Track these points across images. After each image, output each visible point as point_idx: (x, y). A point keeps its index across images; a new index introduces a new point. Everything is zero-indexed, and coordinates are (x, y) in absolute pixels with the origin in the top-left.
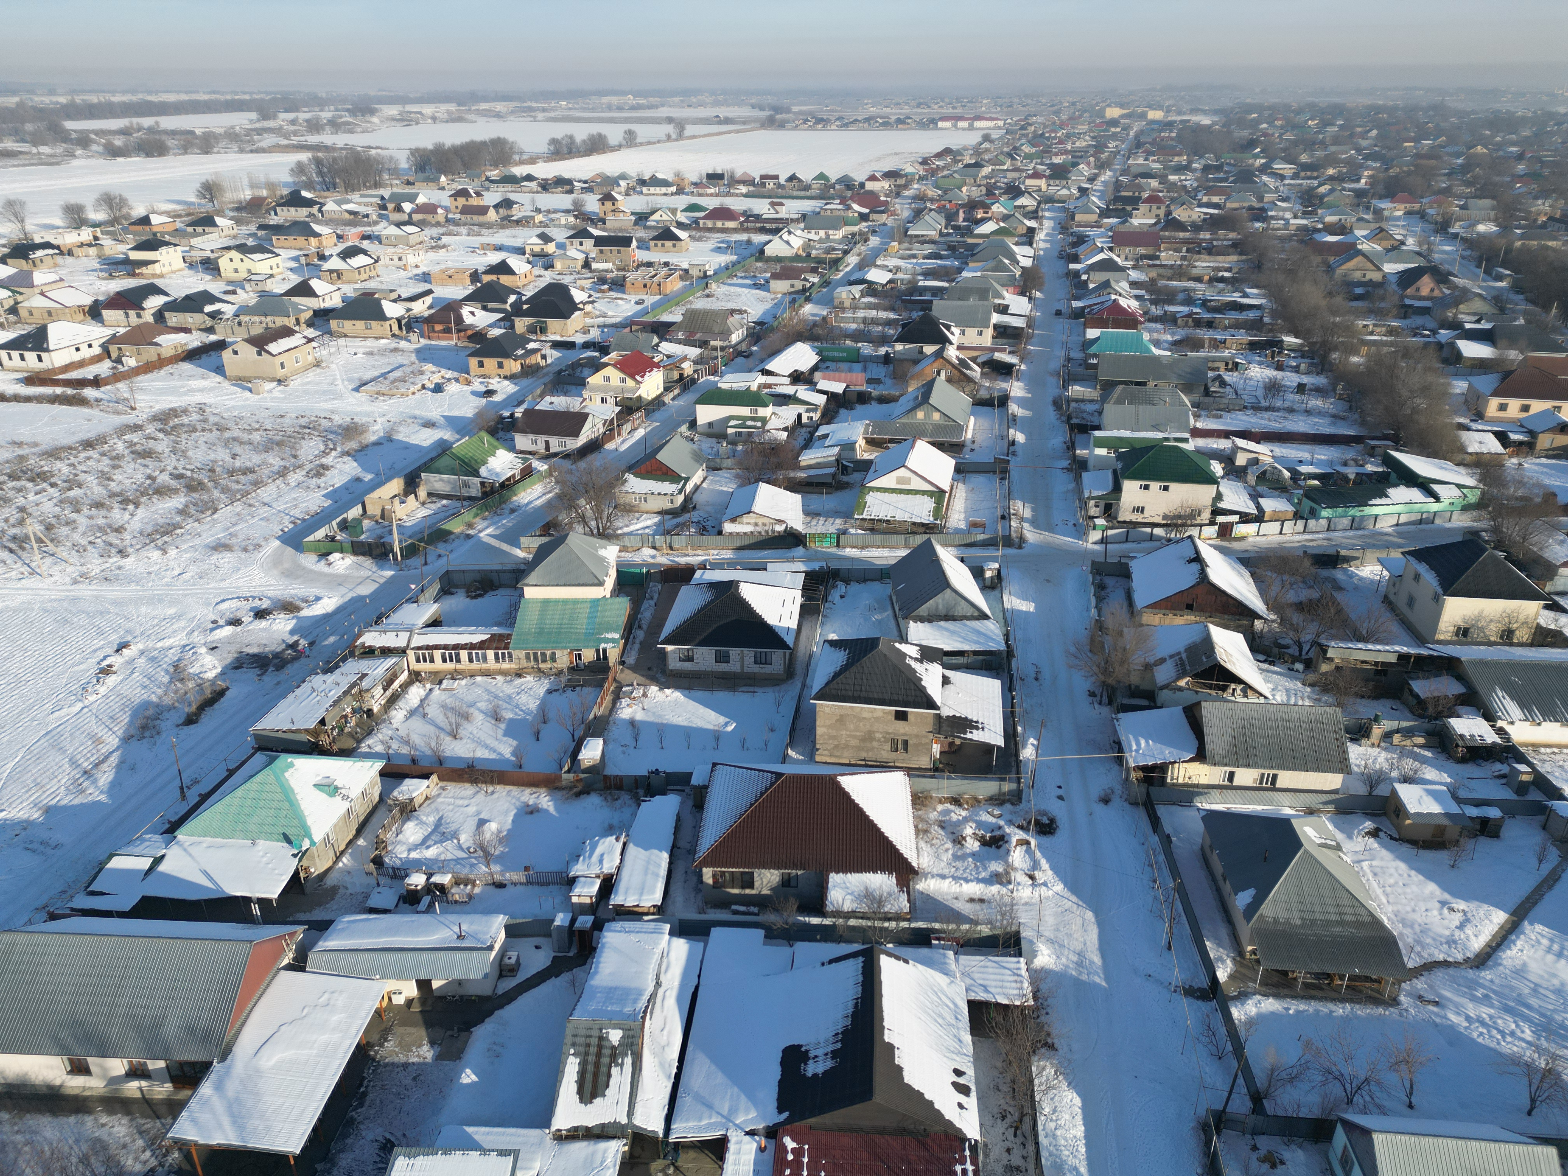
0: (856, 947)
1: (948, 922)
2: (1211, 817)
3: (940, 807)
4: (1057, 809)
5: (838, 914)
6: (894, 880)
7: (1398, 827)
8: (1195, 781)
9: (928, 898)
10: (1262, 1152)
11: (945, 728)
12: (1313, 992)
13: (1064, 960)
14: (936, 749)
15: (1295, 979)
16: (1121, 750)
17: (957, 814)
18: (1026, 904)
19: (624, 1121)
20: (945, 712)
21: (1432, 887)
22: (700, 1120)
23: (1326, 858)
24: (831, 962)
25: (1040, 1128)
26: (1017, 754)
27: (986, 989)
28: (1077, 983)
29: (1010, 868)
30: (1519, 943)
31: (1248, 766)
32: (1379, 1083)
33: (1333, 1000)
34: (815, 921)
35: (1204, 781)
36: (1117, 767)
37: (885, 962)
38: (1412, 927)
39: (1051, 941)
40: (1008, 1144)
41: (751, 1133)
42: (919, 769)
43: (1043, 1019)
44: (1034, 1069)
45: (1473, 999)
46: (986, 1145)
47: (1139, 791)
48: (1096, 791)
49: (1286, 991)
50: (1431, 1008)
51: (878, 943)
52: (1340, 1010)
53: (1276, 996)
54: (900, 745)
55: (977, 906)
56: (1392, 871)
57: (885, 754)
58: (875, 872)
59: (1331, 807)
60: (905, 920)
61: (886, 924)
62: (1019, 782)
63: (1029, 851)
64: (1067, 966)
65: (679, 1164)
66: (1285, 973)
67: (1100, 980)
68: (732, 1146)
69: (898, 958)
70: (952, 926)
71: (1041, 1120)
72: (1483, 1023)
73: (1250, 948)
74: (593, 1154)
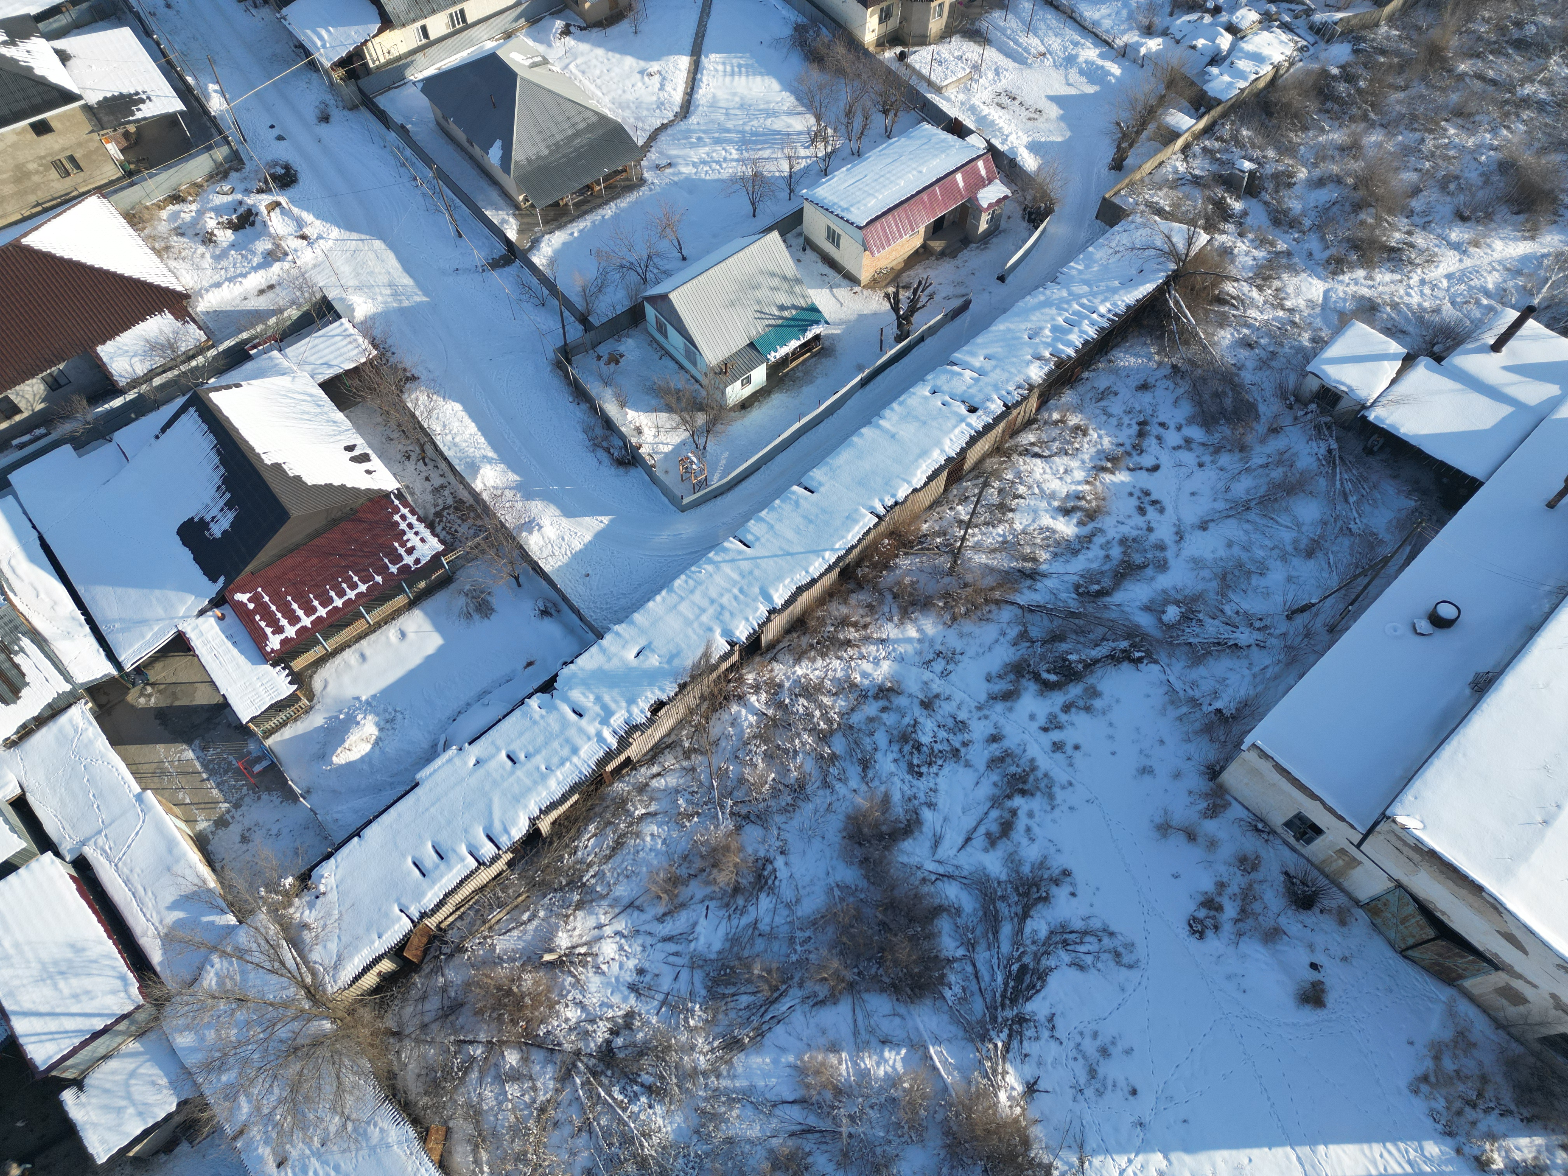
0: (180, 401)
1: (253, 326)
2: (430, 85)
3: (164, 214)
4: (283, 152)
5: (135, 383)
6: (169, 316)
7: (581, 15)
8: (395, 53)
9: (216, 314)
10: (606, 357)
11: (105, 119)
12: (584, 208)
13: (380, 298)
14: (113, 149)
15: (566, 204)
16: (308, 53)
17: (188, 211)
18: (315, 266)
19: (68, 687)
20: (93, 98)
21: (629, 61)
22: (143, 637)
23: (538, 76)
24: (163, 430)
25: (441, 446)
26: (206, 112)
27: (328, 365)
28: (402, 312)
29: (276, 240)
30: (704, 79)
31: (434, 12)
32: (658, 255)
33: (600, 206)
34: (117, 402)
35: (403, 49)
36: (315, 75)
37: (219, 399)
38: (628, 107)
39: (359, 288)
40: (424, 475)
41: (202, 613)
42: (111, 183)
43: (393, 360)
44: (409, 405)
45: (692, 146)
46: (407, 487)
47: (349, 90)
48: (310, 114)
49: (565, 219)
50: (669, 171)
51: (197, 385)
52: (608, 211)
53: (560, 227)
54: (68, 166)
55: (271, 295)
56: (594, 62)
57: (59, 186)
58: (143, 319)
59: (522, 21)
60: (209, 348)
61: (194, 363)
62: (228, 143)
63: (284, 212)
64: (385, 303)
65: (152, 680)
66: (556, 204)
67: (420, 298)
68: (191, 635)
69: (228, 387)
70: (260, 328)
71: (438, 440)
72: (704, 163)
73: (521, 198)
74: (61, 731)
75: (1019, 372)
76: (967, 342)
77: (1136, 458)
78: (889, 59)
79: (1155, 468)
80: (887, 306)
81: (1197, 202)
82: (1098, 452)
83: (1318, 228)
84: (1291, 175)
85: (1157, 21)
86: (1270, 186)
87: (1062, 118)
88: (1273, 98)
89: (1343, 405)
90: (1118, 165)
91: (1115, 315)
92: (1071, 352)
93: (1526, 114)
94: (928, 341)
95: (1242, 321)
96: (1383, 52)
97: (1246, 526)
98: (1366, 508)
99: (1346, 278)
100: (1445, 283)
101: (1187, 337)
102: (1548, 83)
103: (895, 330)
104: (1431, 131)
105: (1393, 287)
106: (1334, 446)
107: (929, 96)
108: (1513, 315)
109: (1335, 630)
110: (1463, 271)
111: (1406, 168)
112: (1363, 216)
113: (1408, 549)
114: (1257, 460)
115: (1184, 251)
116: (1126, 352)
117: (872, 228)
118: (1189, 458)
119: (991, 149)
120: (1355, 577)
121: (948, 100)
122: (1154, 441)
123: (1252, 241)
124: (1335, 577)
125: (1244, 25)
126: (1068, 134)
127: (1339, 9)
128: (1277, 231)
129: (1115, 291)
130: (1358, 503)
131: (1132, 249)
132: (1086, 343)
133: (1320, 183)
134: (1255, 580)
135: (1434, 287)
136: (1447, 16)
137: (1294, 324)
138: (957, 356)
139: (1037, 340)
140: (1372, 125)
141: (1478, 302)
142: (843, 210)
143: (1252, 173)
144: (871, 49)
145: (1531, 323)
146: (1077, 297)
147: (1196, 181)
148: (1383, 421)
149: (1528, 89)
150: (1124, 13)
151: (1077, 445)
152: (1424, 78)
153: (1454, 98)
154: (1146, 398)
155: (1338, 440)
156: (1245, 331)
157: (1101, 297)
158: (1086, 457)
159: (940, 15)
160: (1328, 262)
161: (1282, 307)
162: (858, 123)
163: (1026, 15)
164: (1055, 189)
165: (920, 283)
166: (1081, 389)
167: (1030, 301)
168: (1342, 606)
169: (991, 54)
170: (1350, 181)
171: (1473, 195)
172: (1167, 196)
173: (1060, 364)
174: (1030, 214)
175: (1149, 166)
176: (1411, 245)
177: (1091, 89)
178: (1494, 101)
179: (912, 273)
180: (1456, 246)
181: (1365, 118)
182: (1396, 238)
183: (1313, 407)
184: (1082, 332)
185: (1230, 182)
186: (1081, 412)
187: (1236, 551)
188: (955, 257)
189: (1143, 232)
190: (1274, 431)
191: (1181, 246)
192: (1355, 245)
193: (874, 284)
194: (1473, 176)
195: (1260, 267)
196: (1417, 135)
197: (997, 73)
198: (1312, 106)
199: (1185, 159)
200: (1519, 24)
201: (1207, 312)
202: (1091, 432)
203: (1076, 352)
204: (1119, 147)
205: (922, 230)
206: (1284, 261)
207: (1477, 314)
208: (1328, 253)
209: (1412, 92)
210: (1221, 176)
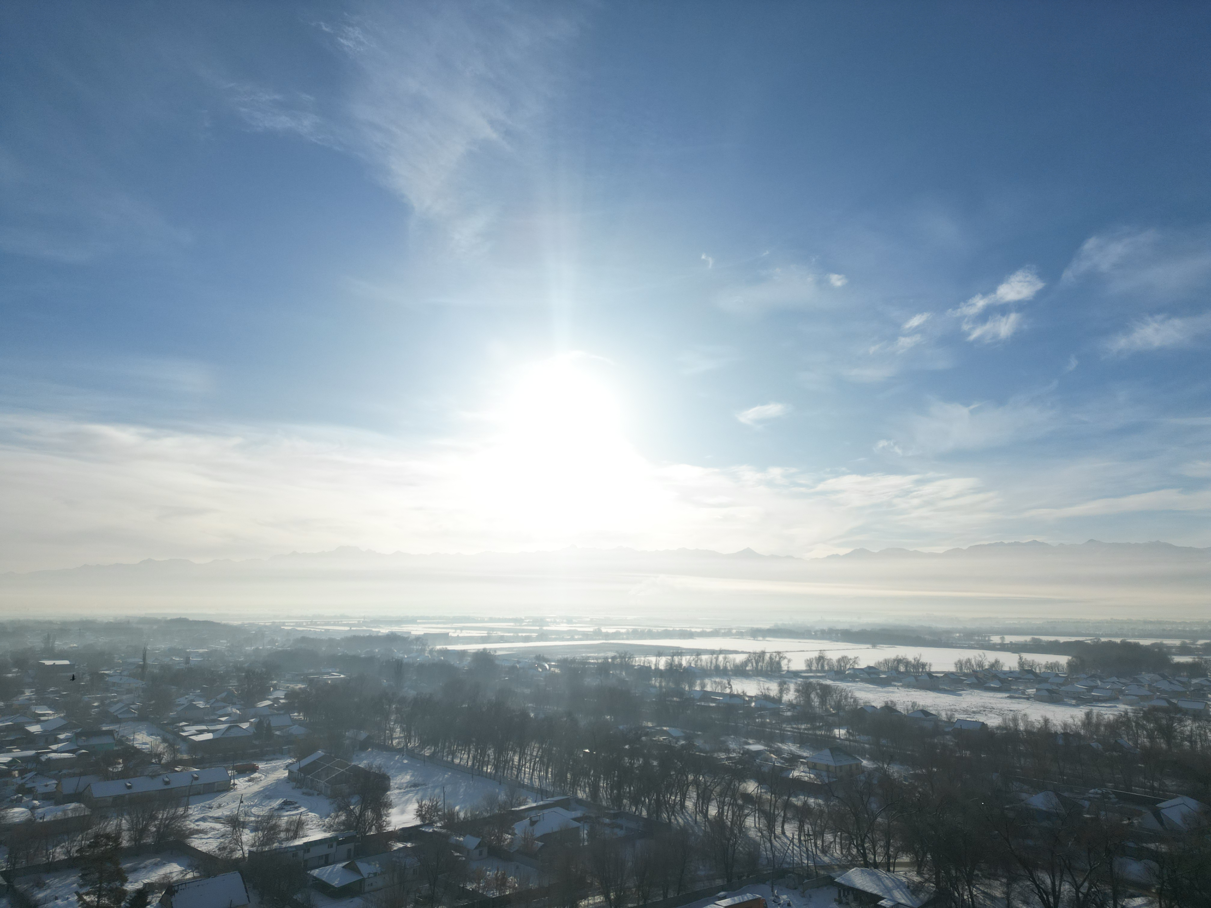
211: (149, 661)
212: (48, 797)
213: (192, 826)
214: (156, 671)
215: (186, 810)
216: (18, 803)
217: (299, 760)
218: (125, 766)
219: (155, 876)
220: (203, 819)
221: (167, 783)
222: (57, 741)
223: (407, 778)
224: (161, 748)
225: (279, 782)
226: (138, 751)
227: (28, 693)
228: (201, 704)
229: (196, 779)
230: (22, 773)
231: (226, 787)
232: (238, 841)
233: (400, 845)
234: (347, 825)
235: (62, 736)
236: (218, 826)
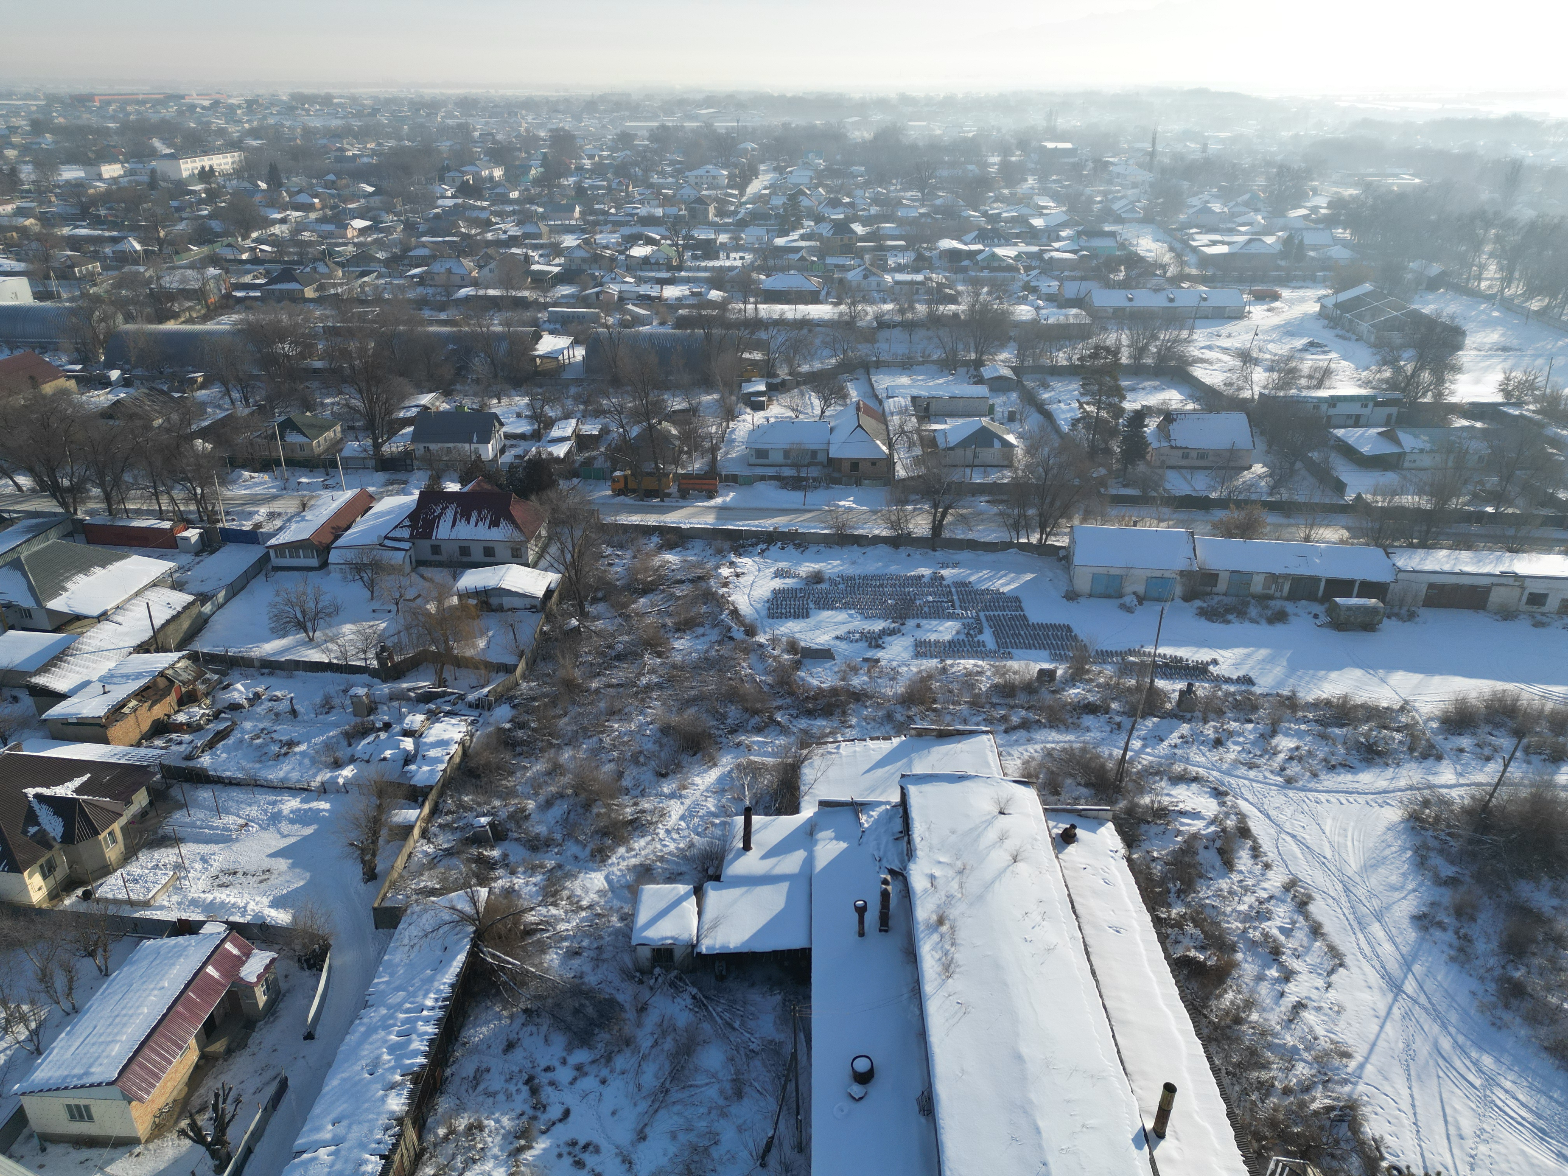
75: (379, 1114)
76: (304, 1121)
77: (544, 1117)
78: (72, 905)
79: (567, 1113)
80: (187, 1143)
81: (459, 868)
82: (504, 1137)
83: (569, 835)
84: (523, 810)
85: (340, 754)
86: (512, 825)
87: (293, 866)
88: (472, 764)
89: (678, 954)
90: (371, 875)
91: (445, 1000)
92: (421, 1060)
93: (654, 695)
94: (257, 1150)
95: (557, 938)
96: (534, 699)
97: (676, 1108)
98: (751, 1024)
99: (613, 859)
100: (683, 824)
101: (520, 978)
102: (653, 671)
103: (211, 1163)
104: (602, 732)
105: (651, 847)
106: (694, 991)
107: (137, 915)
108: (740, 820)
109: (803, 1147)
110: (688, 809)
111: (603, 763)
112: (595, 810)
113: (802, 1035)
114: (646, 1044)
115: (473, 912)
116: (475, 1026)
117: (128, 1074)
118: (588, 1083)
119: (233, 927)
120: (784, 1088)
121: (162, 908)
122: (550, 1089)
123: (524, 873)
124: (771, 1100)
125: (417, 726)
126: (308, 875)
127: (483, 687)
128: (539, 855)
129: (431, 980)
130: (743, 1024)
131: (426, 936)
132: (431, 1042)
133: (549, 804)
134: (715, 1153)
135: (678, 831)
136: (561, 661)
137: (598, 915)
138: (300, 1141)
139: (381, 1071)
140: (559, 747)
141: (713, 824)
142: (80, 1077)
143: (491, 824)
144: (44, 906)
145: (755, 819)
146: (398, 1007)
147: (449, 853)
148: (713, 948)
149: (644, 680)
150: (307, 761)
151: (480, 1146)
152: (574, 703)
153: (602, 705)
154: (518, 1054)
155: (694, 984)
156: (565, 944)
157: (421, 993)
158: (496, 1151)
159: (114, 841)
160: (593, 855)
161: (582, 909)
162: (60, 981)
163: (211, 802)
164: (321, 925)
165: (217, 1096)
166: (451, 1088)
167: (351, 1039)
168: (793, 1121)
169: (188, 849)
170: (569, 791)
171: (659, 758)
172: (431, 878)
173: (416, 1078)
174: (307, 961)
175: (400, 863)
176: (643, 811)
177: (309, 831)
178: (628, 696)
179: (202, 1091)
180: (672, 796)
181: (551, 745)
182: (629, 812)
183: (657, 970)
184: (420, 1035)
185: (478, 839)
186: (465, 1110)
187: (683, 1138)
188: (245, 1046)
189: (426, 917)
190: (642, 1009)
191: (468, 909)
192: (604, 833)
193: (158, 1130)
194: (650, 746)
195: (544, 889)
196: (595, 739)
197: (204, 860)
198: (507, 756)
199: (429, 841)
200: (610, 647)
201: (524, 948)
202: (486, 1122)
203: (426, 1056)
204: (363, 862)
205: (192, 1042)
206: (559, 873)
207: (718, 832)
208: (588, 850)
209: (572, 714)
210: (467, 839)
211: (1159, 148)
212: (1051, 299)
213: (1197, 353)
214: (1167, 160)
215: (1190, 334)
216: (1023, 300)
217: (1337, 292)
218: (1127, 275)
219: (1154, 400)
220: (1209, 348)
221: (1172, 300)
222: (1058, 239)
223: (1494, 337)
224: (1168, 258)
225: (1306, 317)
226: (1142, 259)
227: (1031, 181)
228: (1217, 207)
229: (1205, 299)
230: (1028, 269)
231: (1239, 315)
232: (1247, 379)
233: (1465, 423)
234: (1392, 384)
235: (1063, 234)
236: (1226, 358)
